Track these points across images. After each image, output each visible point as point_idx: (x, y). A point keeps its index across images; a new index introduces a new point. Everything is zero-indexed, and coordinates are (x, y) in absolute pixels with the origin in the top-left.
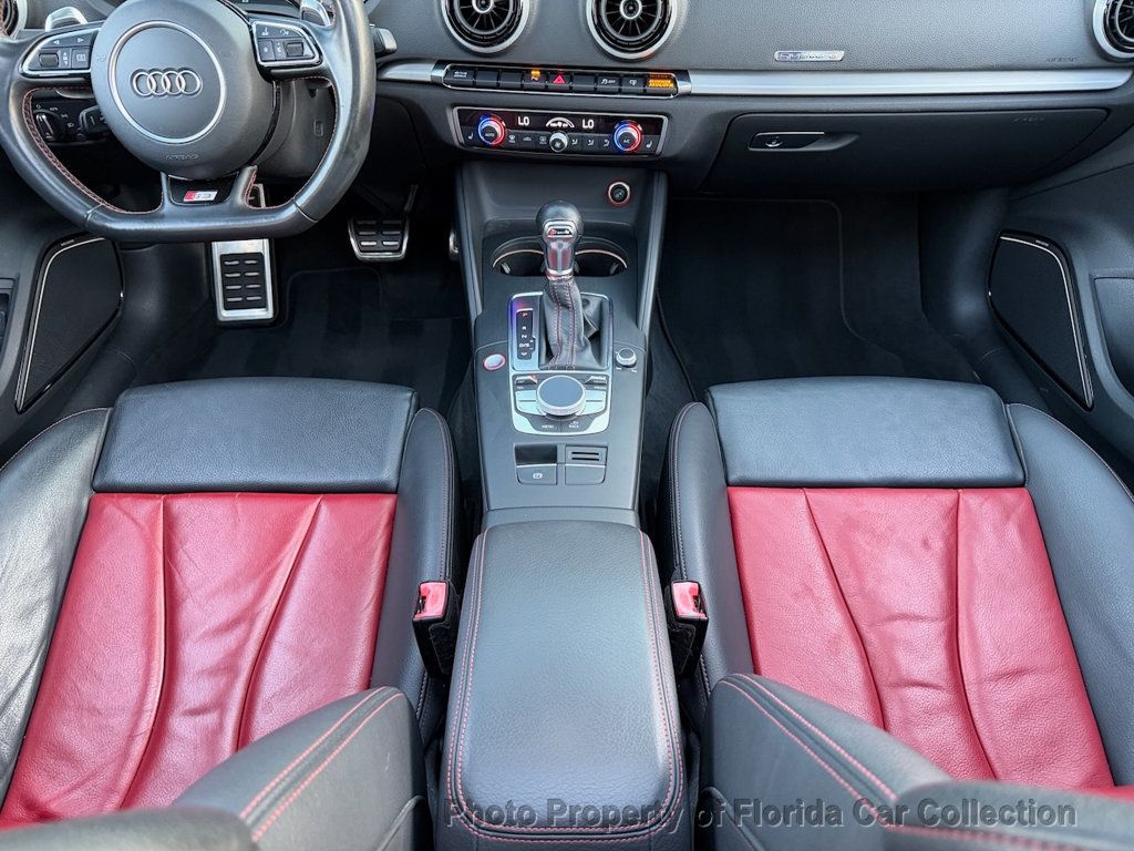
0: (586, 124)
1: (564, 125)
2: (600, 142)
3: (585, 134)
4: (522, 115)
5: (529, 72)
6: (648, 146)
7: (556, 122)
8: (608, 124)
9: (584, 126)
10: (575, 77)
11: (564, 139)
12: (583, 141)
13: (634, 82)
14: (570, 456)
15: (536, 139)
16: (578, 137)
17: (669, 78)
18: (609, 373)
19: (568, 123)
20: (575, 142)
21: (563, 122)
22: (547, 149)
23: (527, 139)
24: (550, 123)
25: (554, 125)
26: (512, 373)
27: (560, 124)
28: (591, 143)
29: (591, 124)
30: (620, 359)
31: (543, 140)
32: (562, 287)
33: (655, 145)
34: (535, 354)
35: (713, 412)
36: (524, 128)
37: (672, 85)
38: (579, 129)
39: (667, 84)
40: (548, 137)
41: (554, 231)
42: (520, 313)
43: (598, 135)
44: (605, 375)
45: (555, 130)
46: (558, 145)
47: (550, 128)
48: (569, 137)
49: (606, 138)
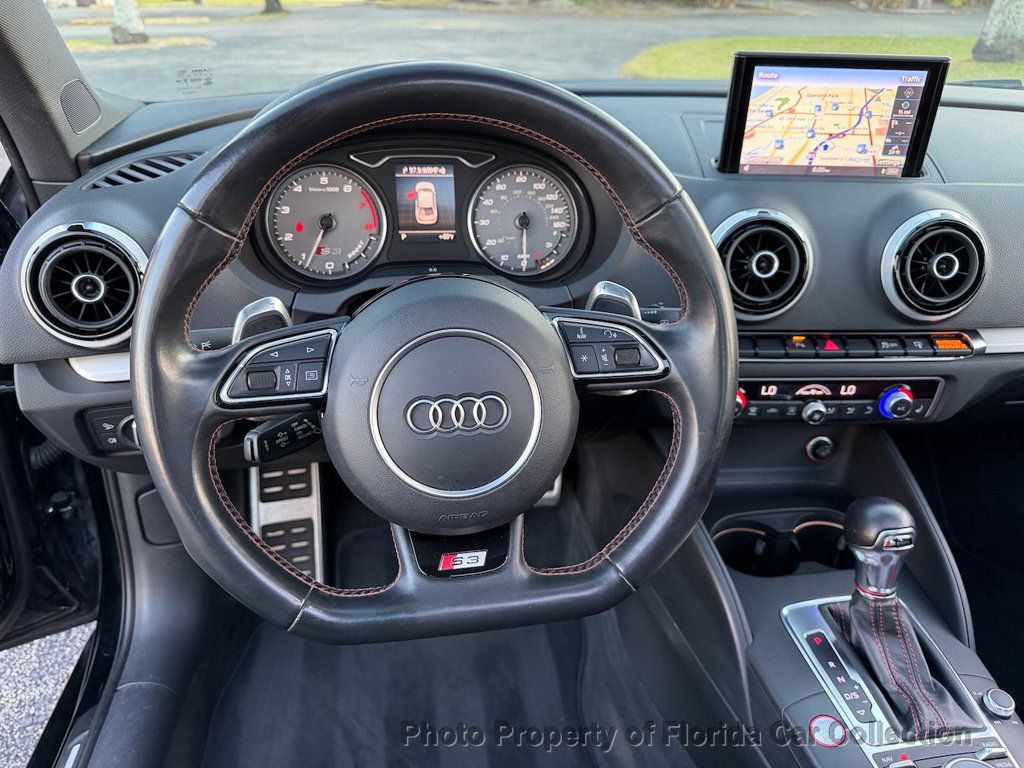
0: (846, 391)
1: (819, 393)
2: (861, 409)
3: (845, 402)
4: (768, 384)
5: (790, 337)
6: (918, 411)
7: (809, 390)
8: (874, 390)
9: (843, 393)
10: (849, 341)
11: (823, 409)
12: (841, 409)
13: (919, 344)
15: (783, 410)
16: (836, 405)
17: (958, 337)
18: (994, 734)
19: (825, 391)
20: (831, 411)
21: (817, 390)
22: (800, 420)
23: (773, 410)
24: (802, 391)
25: (807, 393)
26: (868, 752)
27: (813, 392)
28: (851, 410)
29: (852, 390)
31: (792, 411)
33: (924, 412)
34: (877, 712)
36: (768, 398)
37: (964, 346)
38: (836, 396)
39: (957, 345)
40: (800, 410)
41: (892, 542)
42: (810, 639)
43: (859, 402)
44: (993, 739)
45: (807, 399)
46: (817, 417)
47: (801, 397)
48: (827, 406)
49: (869, 405)
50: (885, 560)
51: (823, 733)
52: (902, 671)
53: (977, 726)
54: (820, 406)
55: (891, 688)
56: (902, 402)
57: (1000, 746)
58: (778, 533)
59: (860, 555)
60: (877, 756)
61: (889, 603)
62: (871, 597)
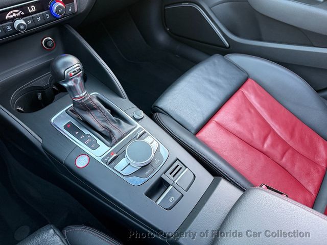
0: (31, 9)
1: (18, 14)
2: (44, 17)
3: (33, 16)
6: (70, 10)
7: (11, 14)
8: (43, 5)
9: (30, 11)
11: (24, 23)
12: (33, 20)
14: (171, 176)
15: (3, 29)
16: (30, 19)
18: (139, 126)
19: (19, 12)
20: (29, 22)
21: (16, 13)
22: (15, 31)
24: (8, 16)
25: (11, 16)
26: (99, 160)
27: (14, 15)
28: (39, 19)
29: (33, 9)
30: (137, 117)
31: (9, 28)
32: (87, 101)
33: (73, 8)
34: (99, 142)
35: (166, 113)
38: (27, 14)
40: (12, 26)
41: (73, 74)
42: (65, 127)
43: (41, 13)
44: (140, 128)
45: (13, 19)
46: (22, 27)
47: (9, 20)
48: (25, 21)
49: (46, 13)
50: (75, 82)
51: (81, 162)
52: (103, 121)
53: (134, 127)
54: (22, 21)
55: (101, 129)
56: (59, 7)
57: (143, 130)
58: (42, 87)
59: (65, 85)
60: (102, 160)
61: (86, 99)
62: (80, 100)
